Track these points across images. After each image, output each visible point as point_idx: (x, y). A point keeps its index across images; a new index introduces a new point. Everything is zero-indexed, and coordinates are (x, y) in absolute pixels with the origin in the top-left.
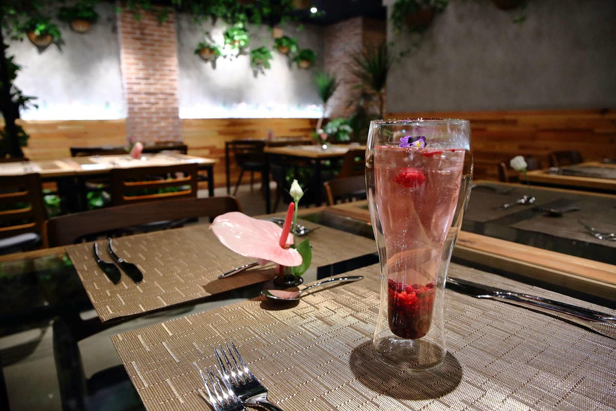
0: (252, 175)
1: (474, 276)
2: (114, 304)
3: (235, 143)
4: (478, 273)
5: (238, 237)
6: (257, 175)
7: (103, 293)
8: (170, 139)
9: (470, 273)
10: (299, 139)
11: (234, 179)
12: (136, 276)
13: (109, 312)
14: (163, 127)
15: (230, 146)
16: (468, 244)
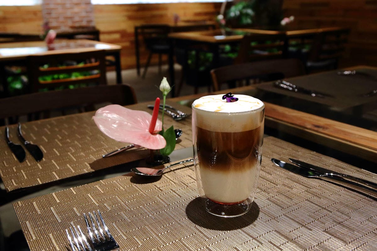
0: (160, 58)
1: (314, 159)
2: (18, 178)
3: (143, 27)
4: (319, 156)
5: (115, 126)
6: (165, 58)
7: (11, 170)
8: (84, 24)
9: (311, 155)
10: (203, 23)
11: (143, 61)
12: (38, 155)
13: (13, 185)
14: (76, 13)
15: (139, 31)
16: (321, 130)
